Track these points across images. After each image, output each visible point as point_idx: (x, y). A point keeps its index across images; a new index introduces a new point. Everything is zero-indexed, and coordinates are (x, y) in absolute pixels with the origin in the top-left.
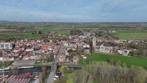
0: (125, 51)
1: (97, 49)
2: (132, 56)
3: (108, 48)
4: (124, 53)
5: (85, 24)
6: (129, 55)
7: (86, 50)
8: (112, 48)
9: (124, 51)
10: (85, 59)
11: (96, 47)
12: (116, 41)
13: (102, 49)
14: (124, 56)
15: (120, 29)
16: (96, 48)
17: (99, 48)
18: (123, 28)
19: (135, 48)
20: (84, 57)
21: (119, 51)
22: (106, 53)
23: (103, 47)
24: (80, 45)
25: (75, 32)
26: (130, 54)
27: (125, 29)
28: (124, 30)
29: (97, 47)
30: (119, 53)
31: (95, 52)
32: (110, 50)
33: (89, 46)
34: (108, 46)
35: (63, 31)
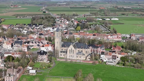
0: (113, 56)
1: (63, 54)
2: (124, 65)
3: (82, 51)
4: (111, 60)
5: (69, 5)
6: (118, 63)
7: (40, 57)
8: (89, 50)
9: (111, 57)
10: (34, 75)
11: (62, 50)
12: (109, 37)
13: (71, 54)
14: (110, 66)
15: (130, 13)
16: (61, 52)
17: (66, 52)
18: (135, 12)
19: (135, 51)
20: (31, 71)
21: (102, 56)
22: (78, 61)
23: (73, 49)
24: (35, 47)
25: (39, 21)
26: (121, 61)
27: (140, 13)
28: (136, 16)
29: (64, 49)
30: (103, 61)
31: (58, 60)
32: (86, 55)
33: (51, 48)
34: (82, 48)
35: (18, 17)
